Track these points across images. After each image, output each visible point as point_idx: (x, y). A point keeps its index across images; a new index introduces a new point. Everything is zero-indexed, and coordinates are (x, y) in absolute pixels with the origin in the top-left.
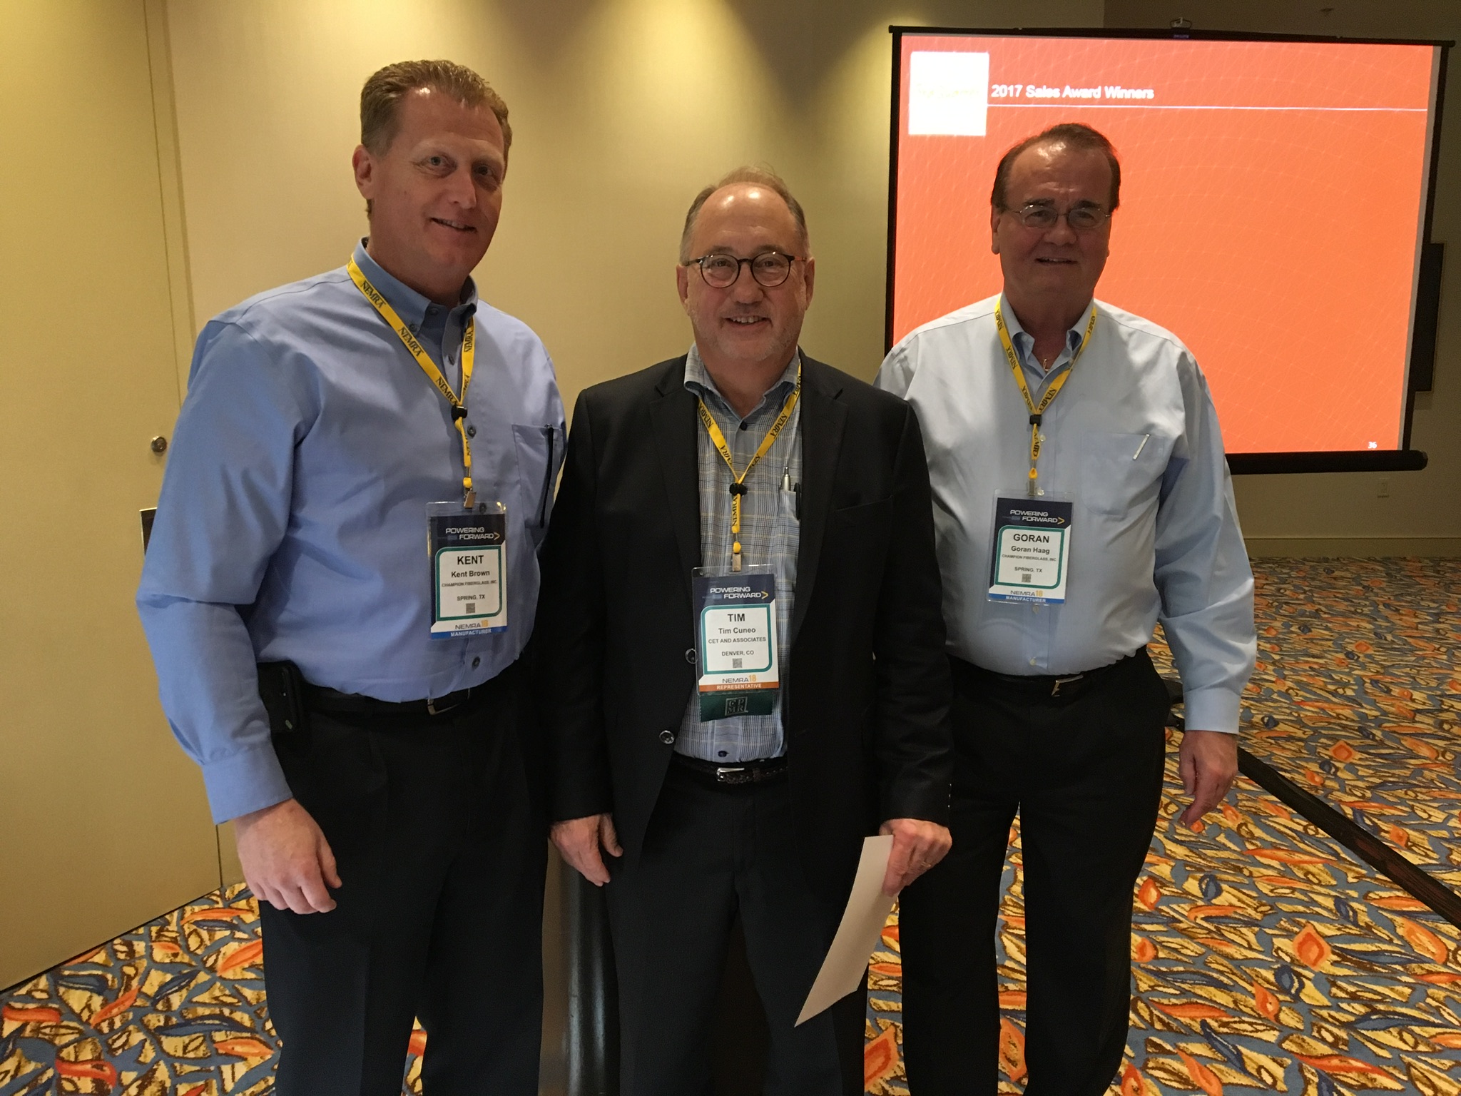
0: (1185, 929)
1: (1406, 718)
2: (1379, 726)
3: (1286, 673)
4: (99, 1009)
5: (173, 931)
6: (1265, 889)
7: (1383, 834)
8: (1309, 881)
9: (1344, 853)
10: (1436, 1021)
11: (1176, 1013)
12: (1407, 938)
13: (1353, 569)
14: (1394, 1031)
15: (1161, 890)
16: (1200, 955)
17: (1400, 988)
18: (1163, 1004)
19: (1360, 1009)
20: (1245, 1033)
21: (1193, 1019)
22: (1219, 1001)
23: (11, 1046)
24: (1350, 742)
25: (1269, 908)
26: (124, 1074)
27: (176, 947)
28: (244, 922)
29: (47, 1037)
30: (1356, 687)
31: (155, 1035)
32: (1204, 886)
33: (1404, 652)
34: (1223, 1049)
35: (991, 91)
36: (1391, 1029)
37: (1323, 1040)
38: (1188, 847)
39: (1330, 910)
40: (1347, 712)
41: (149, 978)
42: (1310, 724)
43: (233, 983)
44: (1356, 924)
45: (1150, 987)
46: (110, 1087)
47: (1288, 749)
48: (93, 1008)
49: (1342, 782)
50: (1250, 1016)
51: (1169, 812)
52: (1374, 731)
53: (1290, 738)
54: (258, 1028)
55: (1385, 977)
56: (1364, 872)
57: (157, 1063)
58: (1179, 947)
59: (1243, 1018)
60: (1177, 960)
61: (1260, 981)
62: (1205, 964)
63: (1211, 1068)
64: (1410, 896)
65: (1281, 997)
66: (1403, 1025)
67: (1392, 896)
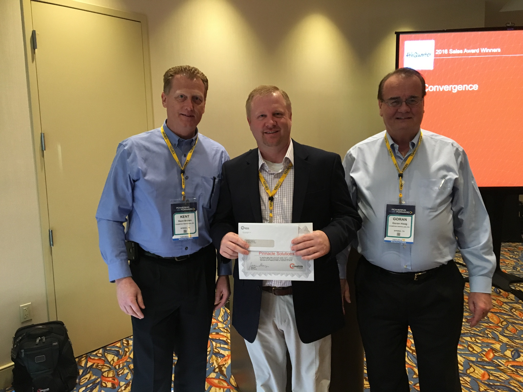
0: (502, 369)
4: (116, 361)
15: (495, 354)
23: (89, 370)
26: (121, 382)
29: (100, 368)
32: (513, 354)
35: (435, 52)
38: (508, 338)
46: (116, 386)
58: (499, 376)
60: (498, 380)
62: (509, 383)
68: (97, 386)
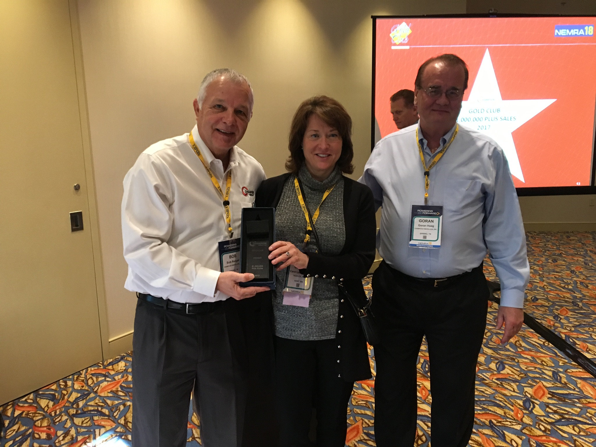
0: (488, 383)
1: (593, 298)
2: (581, 301)
3: (544, 279)
4: (51, 407)
5: (82, 377)
6: (524, 367)
7: (577, 345)
8: (543, 365)
9: (559, 353)
10: (590, 422)
11: (479, 417)
12: (581, 388)
13: (579, 236)
14: (571, 426)
15: (480, 367)
16: (492, 394)
17: (576, 409)
19: (557, 417)
20: (507, 426)
21: (486, 419)
22: (498, 412)
23: (17, 420)
24: (568, 308)
25: (524, 375)
26: (58, 432)
27: (84, 383)
28: (110, 374)
29: (31, 417)
30: (573, 285)
31: (72, 417)
32: (498, 366)
34: (497, 432)
36: (570, 426)
37: (540, 429)
38: (493, 350)
39: (550, 377)
40: (568, 295)
41: (72, 395)
42: (552, 300)
43: (103, 398)
44: (560, 382)
46: (53, 437)
47: (541, 310)
48: (49, 406)
49: (562, 324)
50: (510, 419)
51: (487, 335)
52: (579, 303)
53: (542, 306)
54: (111, 415)
55: (570, 404)
56: (567, 361)
57: (71, 428)
58: (484, 390)
59: (508, 420)
60: (483, 396)
61: (517, 405)
62: (494, 397)
63: (491, 440)
64: (585, 371)
65: (524, 411)
66: (575, 424)
67: (577, 371)
68: (27, 439)
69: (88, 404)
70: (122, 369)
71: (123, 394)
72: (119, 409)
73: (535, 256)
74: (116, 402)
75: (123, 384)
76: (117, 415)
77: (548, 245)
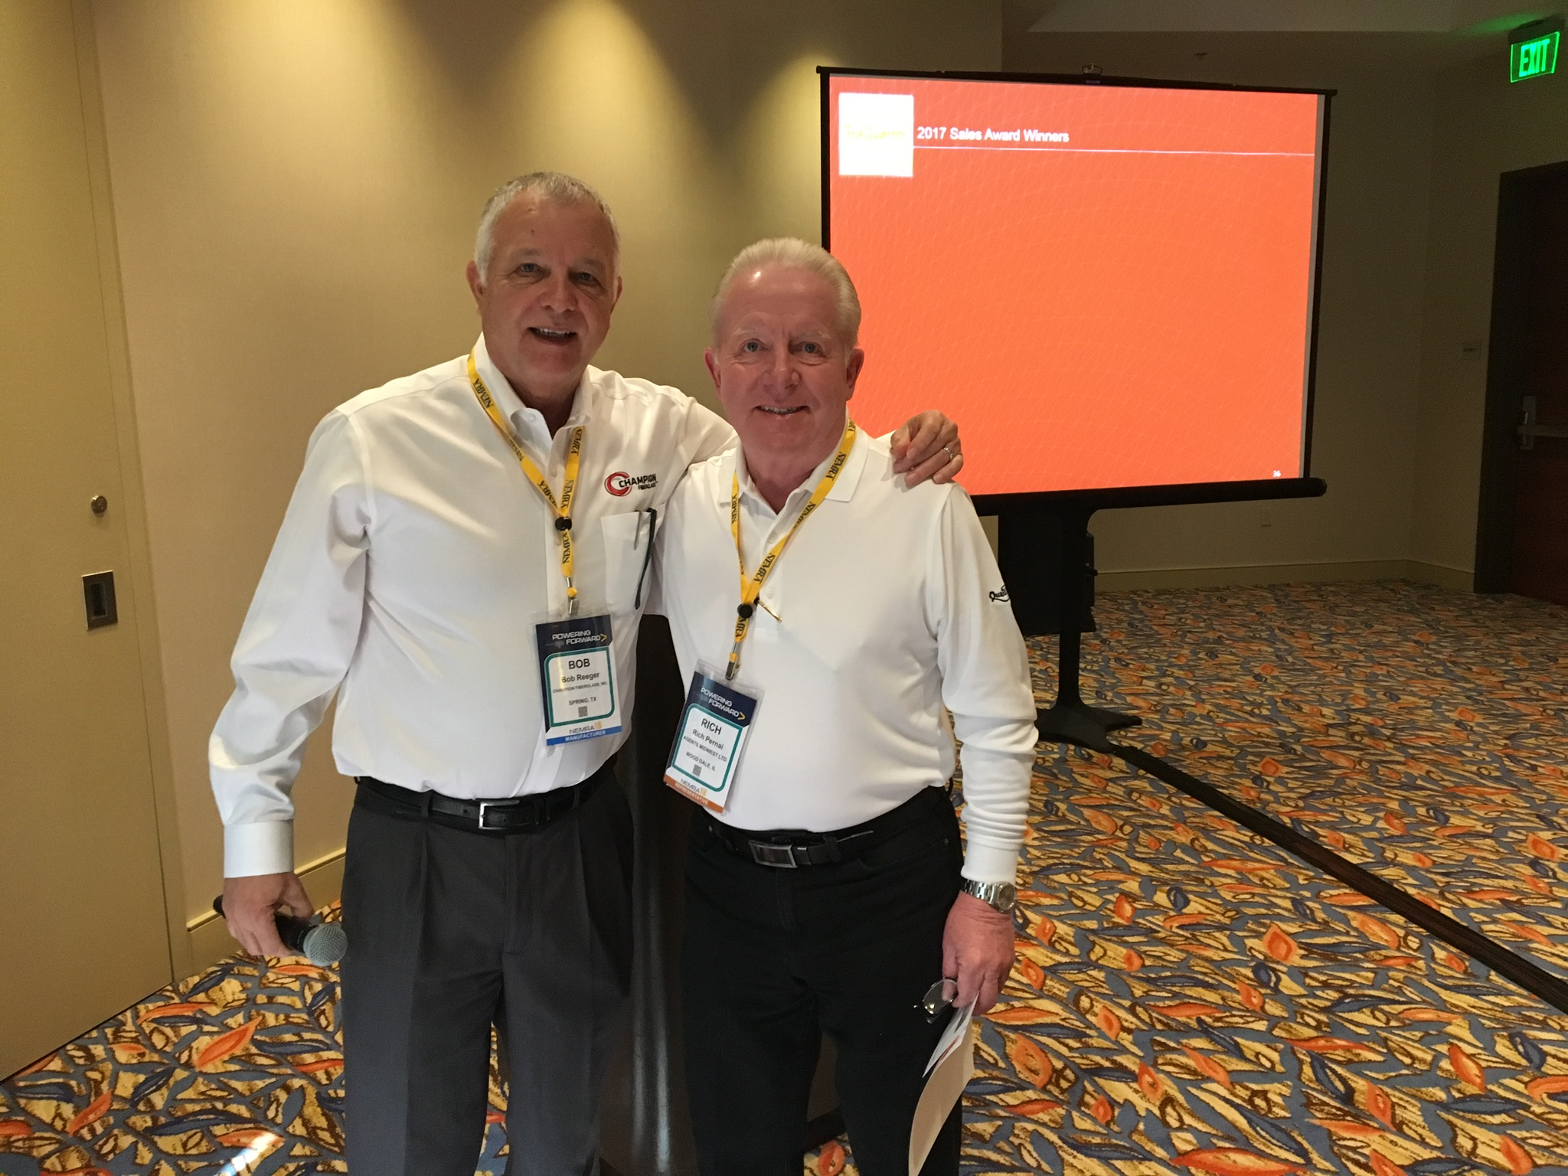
0: (1164, 938)
1: (1320, 732)
2: (1298, 741)
3: (1204, 697)
4: (72, 1117)
5: (130, 1031)
6: (1228, 896)
7: (1321, 839)
8: (1264, 886)
9: (1291, 858)
10: (1401, 999)
11: (1173, 1013)
12: (1361, 929)
13: (1244, 596)
14: (1367, 1011)
15: (1135, 905)
16: (1182, 960)
17: (1364, 973)
18: (1159, 1007)
19: (1333, 995)
20: (1238, 1025)
21: (1189, 1017)
22: (1208, 999)
24: (1276, 758)
25: (1234, 913)
27: (141, 1047)
28: (209, 1015)
29: (21, 1150)
30: (1269, 707)
31: (147, 1136)
32: (1172, 898)
33: (1306, 672)
34: (1221, 1041)
35: (916, 133)
36: (1364, 1010)
37: (1307, 1025)
38: (1150, 864)
39: (1289, 911)
40: (1266, 730)
41: (119, 1080)
42: (1235, 743)
43: (217, 1077)
44: (1314, 921)
45: (1144, 992)
47: (1220, 767)
48: (65, 1116)
49: (1275, 794)
50: (1239, 1010)
51: (1127, 833)
52: (1294, 746)
53: (1220, 758)
54: (260, 1118)
55: (1351, 965)
56: (1312, 874)
57: (158, 1163)
58: (1161, 954)
59: (1234, 1013)
60: (1163, 966)
61: (1241, 978)
62: (1189, 967)
63: (1214, 1059)
64: (1356, 892)
65: (1263, 991)
66: (1373, 1005)
67: (1340, 894)
69: (180, 1097)
70: (236, 998)
71: (273, 1062)
72: (277, 1100)
73: (1165, 645)
74: (260, 1084)
75: (258, 1037)
76: (276, 1115)
77: (1186, 619)
